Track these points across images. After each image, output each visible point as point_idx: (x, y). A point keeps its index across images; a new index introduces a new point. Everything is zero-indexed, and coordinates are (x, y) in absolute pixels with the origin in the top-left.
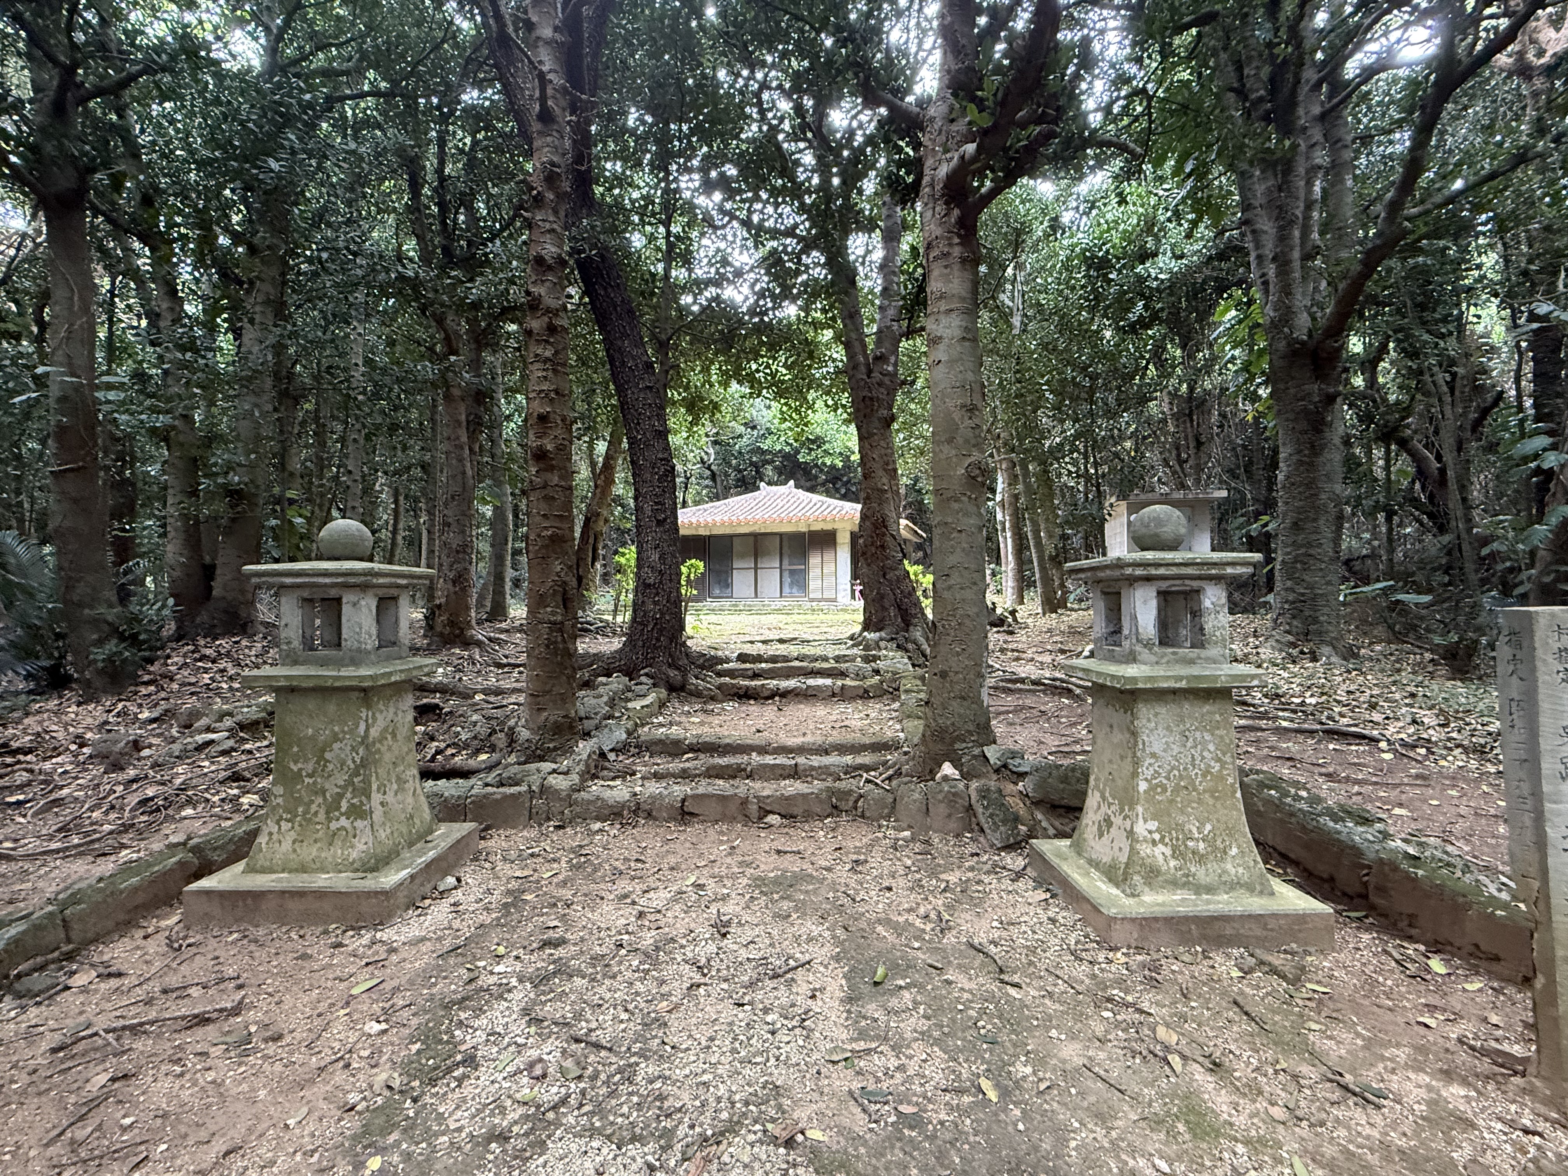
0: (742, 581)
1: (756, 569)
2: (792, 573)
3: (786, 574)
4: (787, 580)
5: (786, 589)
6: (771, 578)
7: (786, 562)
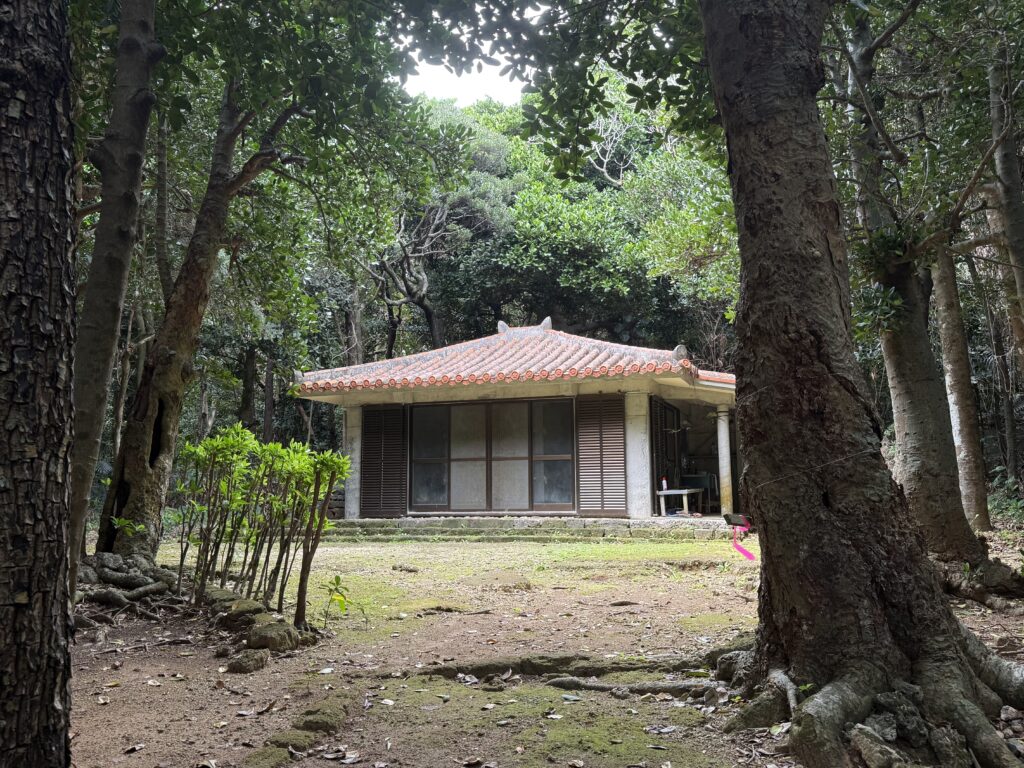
0: (465, 480)
1: (489, 460)
2: (550, 466)
3: (540, 469)
4: (542, 478)
5: (541, 496)
6: (514, 478)
7: (539, 449)
